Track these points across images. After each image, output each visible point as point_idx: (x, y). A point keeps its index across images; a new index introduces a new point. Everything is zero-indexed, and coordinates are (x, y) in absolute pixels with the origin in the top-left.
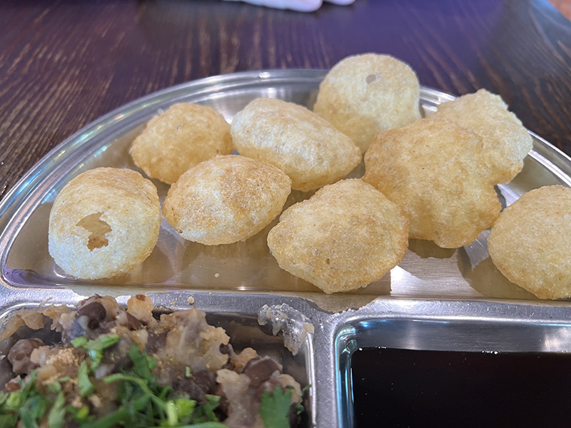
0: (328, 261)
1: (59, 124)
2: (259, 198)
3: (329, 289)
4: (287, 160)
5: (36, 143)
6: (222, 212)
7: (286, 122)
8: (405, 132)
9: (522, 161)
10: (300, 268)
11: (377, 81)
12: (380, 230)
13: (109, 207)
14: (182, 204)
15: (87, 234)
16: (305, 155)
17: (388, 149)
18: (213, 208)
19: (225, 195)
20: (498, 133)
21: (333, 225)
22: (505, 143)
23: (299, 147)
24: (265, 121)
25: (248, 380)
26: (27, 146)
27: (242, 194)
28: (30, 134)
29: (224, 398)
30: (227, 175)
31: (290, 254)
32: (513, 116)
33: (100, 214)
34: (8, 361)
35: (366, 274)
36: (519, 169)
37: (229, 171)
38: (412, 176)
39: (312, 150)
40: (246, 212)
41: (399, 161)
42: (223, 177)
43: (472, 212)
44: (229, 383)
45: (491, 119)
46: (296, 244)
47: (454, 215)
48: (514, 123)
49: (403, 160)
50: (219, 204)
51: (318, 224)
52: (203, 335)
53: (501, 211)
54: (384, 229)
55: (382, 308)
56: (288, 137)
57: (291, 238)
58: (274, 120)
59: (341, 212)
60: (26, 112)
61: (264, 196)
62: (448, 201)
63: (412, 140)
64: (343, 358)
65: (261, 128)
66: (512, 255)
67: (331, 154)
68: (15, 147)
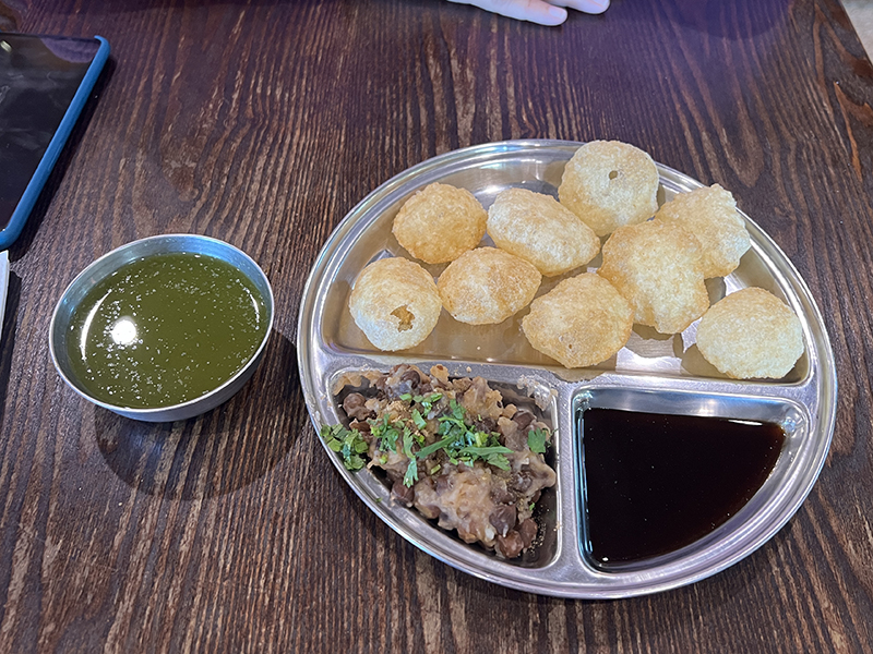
0: (570, 346)
2: (517, 292)
3: (569, 366)
4: (538, 257)
6: (490, 303)
7: (538, 221)
10: (549, 349)
11: (619, 177)
12: (609, 322)
13: (412, 301)
15: (398, 320)
16: (553, 253)
17: (623, 249)
18: (483, 299)
19: (492, 290)
21: (575, 319)
23: (548, 246)
25: (517, 425)
27: (505, 289)
28: (283, 199)
29: (502, 434)
30: (492, 272)
31: (542, 339)
33: (406, 306)
34: (344, 410)
35: (597, 356)
36: (735, 266)
37: (493, 268)
39: (559, 248)
40: (507, 303)
41: (631, 261)
42: (489, 274)
44: (505, 426)
46: (546, 331)
47: (670, 309)
49: (634, 260)
50: (487, 296)
51: (563, 317)
52: (487, 395)
54: (613, 321)
55: (607, 380)
56: (539, 236)
57: (542, 326)
58: (528, 220)
59: (581, 307)
61: (521, 291)
63: (643, 243)
64: (578, 413)
65: (516, 226)
67: (574, 250)
68: (274, 214)
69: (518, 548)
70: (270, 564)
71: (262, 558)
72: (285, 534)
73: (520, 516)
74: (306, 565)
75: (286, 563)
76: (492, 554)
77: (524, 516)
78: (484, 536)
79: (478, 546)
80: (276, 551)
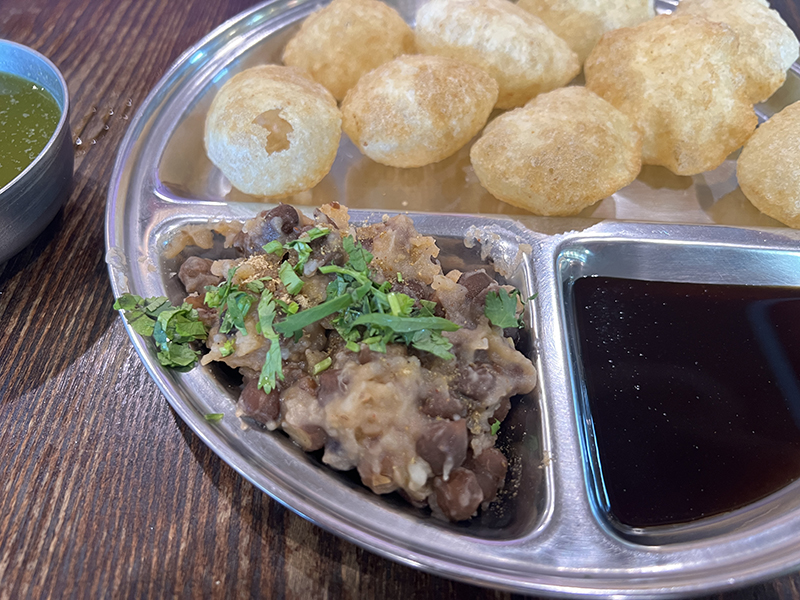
0: (551, 171)
1: (180, 28)
2: (462, 101)
3: (549, 208)
4: (492, 61)
5: (154, 51)
6: (418, 117)
7: (491, 13)
8: (640, 29)
9: (784, 72)
10: (514, 184)
13: (289, 103)
14: (367, 108)
15: (266, 133)
16: (515, 55)
17: (618, 51)
18: (407, 112)
19: (421, 96)
20: (757, 34)
21: (556, 132)
22: (765, 47)
23: (508, 45)
24: (463, 11)
25: (465, 290)
26: (144, 55)
27: (442, 95)
28: (144, 41)
29: (440, 304)
30: (421, 74)
31: (503, 168)
32: (775, 14)
33: (278, 111)
34: (179, 280)
35: (595, 188)
36: (781, 81)
37: (423, 69)
38: (648, 82)
39: (524, 48)
40: (446, 119)
41: (633, 64)
42: (416, 76)
43: (721, 125)
44: (444, 290)
45: (749, 17)
46: (510, 154)
47: (698, 129)
48: (777, 22)
49: (638, 63)
50: (413, 106)
51: (537, 131)
52: (412, 240)
53: (757, 126)
54: (615, 141)
56: (493, 31)
57: (504, 148)
59: (564, 118)
60: (133, 14)
62: (692, 113)
63: (651, 37)
65: (458, 20)
66: (768, 173)
67: (546, 56)
68: (129, 55)
69: (472, 501)
70: (22, 535)
71: (11, 523)
72: (59, 482)
73: (475, 443)
74: (87, 536)
75: (50, 533)
76: (424, 512)
77: (482, 444)
78: (407, 479)
79: (398, 499)
80: (36, 512)
